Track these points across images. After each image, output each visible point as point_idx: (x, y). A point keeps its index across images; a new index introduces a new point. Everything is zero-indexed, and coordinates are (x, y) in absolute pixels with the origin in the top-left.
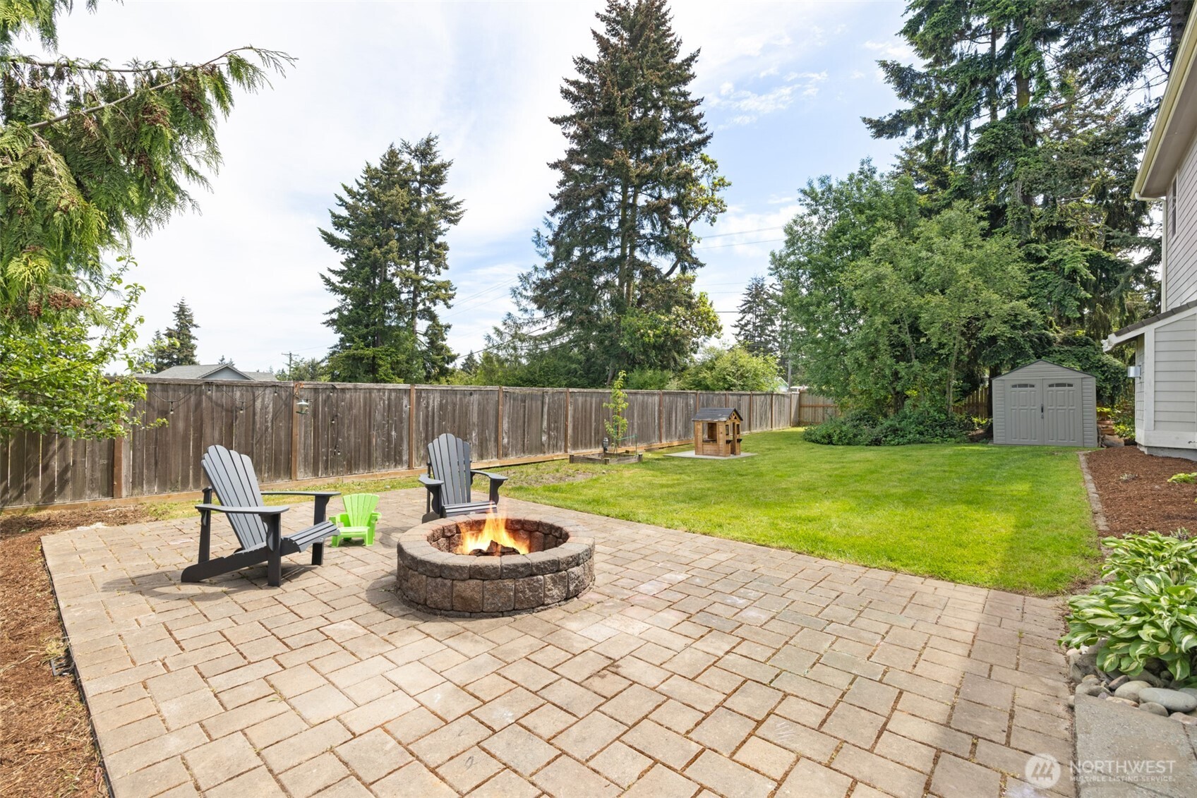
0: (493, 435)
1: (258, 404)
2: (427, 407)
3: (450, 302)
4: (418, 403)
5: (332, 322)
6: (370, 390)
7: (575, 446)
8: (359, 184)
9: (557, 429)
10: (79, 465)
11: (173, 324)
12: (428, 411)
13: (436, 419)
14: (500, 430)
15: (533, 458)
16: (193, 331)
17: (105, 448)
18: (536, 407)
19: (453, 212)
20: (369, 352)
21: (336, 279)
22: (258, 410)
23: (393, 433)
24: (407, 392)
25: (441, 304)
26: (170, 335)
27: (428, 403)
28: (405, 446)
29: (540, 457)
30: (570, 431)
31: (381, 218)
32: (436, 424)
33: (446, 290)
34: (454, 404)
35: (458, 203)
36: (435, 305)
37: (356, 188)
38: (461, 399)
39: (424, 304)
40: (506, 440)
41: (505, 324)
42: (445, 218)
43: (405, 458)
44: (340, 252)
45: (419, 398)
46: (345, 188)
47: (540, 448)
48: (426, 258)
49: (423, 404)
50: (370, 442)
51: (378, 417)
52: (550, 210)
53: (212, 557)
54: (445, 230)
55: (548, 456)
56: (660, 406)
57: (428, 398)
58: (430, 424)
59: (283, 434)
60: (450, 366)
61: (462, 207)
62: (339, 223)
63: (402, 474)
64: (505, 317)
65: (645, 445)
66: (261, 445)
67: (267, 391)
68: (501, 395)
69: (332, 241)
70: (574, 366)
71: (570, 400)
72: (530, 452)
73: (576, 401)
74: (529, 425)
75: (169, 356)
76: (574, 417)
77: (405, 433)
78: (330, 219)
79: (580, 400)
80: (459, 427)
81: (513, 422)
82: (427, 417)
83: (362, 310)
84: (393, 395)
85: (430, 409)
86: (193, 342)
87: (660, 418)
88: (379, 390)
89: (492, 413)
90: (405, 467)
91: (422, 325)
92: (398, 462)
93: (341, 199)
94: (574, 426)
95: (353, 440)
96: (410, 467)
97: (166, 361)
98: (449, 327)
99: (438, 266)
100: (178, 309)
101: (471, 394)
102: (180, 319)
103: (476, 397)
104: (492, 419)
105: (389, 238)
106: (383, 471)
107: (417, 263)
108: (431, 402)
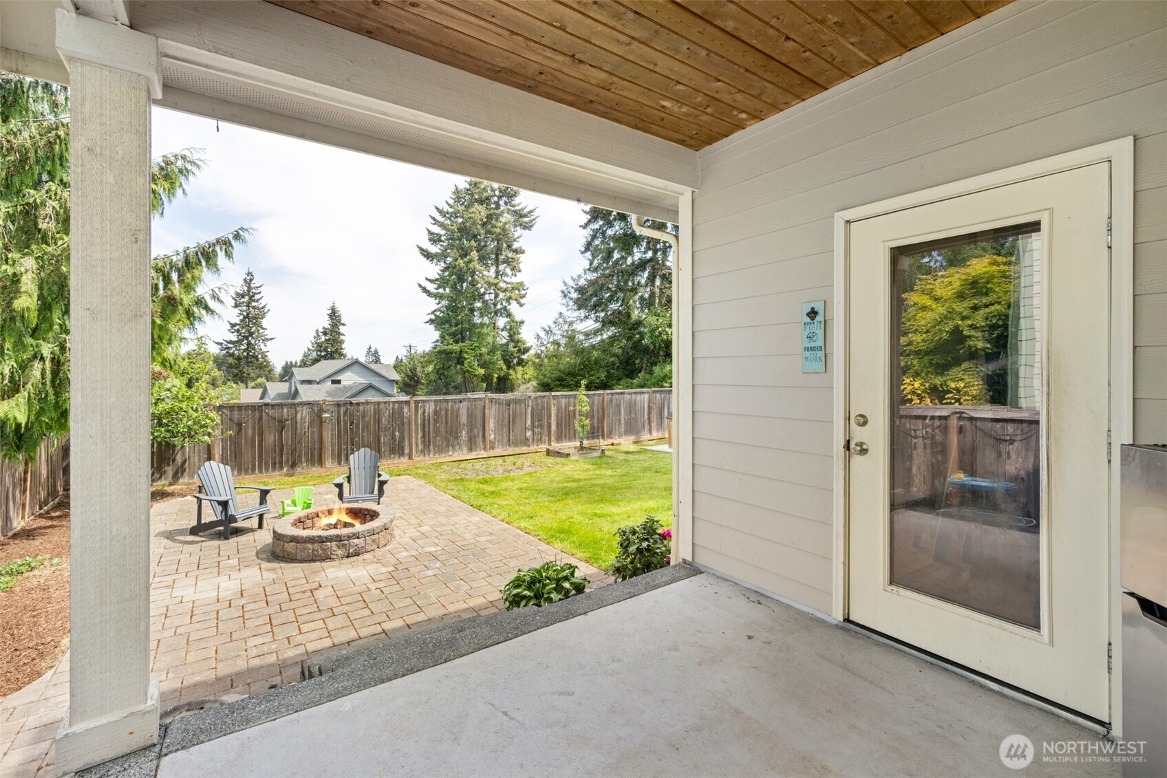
0: (481, 433)
1: (299, 416)
2: (424, 413)
3: (522, 301)
4: (416, 410)
5: (431, 321)
6: (379, 403)
7: (559, 439)
8: (449, 205)
9: (541, 426)
10: (192, 458)
11: (326, 323)
12: (424, 416)
13: (432, 422)
14: (487, 428)
15: (517, 450)
16: (342, 329)
17: (206, 448)
18: (521, 409)
19: (526, 220)
20: (456, 347)
21: (431, 287)
22: (299, 421)
23: (397, 433)
24: (407, 403)
25: (514, 303)
26: (325, 333)
27: (424, 410)
28: (406, 443)
29: (524, 449)
30: (554, 428)
31: (465, 231)
32: (431, 426)
33: (519, 290)
34: (447, 410)
35: (531, 211)
36: (509, 304)
37: (446, 208)
38: (452, 406)
39: (502, 304)
40: (492, 437)
41: (555, 323)
42: (521, 225)
43: (407, 451)
44: (434, 264)
45: (416, 407)
46: (437, 208)
47: (526, 442)
48: (503, 263)
49: (420, 412)
50: (379, 440)
51: (384, 422)
52: (582, 224)
53: (203, 522)
54: (518, 238)
55: (533, 448)
56: (650, 402)
57: (424, 406)
58: (427, 426)
59: (316, 437)
60: (524, 357)
61: (535, 214)
62: (434, 239)
63: (404, 463)
64: (557, 316)
65: (633, 438)
66: (301, 444)
67: (305, 408)
68: (487, 401)
69: (427, 255)
70: (611, 359)
71: (552, 401)
72: (516, 445)
73: (559, 404)
74: (513, 424)
75: (325, 350)
76: (557, 416)
77: (406, 434)
78: (426, 236)
79: (563, 401)
80: (451, 427)
81: (499, 423)
82: (424, 420)
83: (452, 312)
84: (396, 405)
85: (426, 414)
86: (342, 337)
87: (649, 413)
88: (385, 403)
89: (479, 415)
90: (407, 458)
91: (502, 322)
92: (401, 454)
93: (434, 219)
94: (557, 424)
95: (366, 439)
96: (410, 458)
97: (323, 354)
98: (522, 322)
99: (513, 269)
100: (330, 312)
101: (461, 402)
102: (332, 319)
103: (465, 404)
104: (479, 420)
105: (471, 249)
106: (389, 461)
107: (497, 267)
108: (427, 409)
